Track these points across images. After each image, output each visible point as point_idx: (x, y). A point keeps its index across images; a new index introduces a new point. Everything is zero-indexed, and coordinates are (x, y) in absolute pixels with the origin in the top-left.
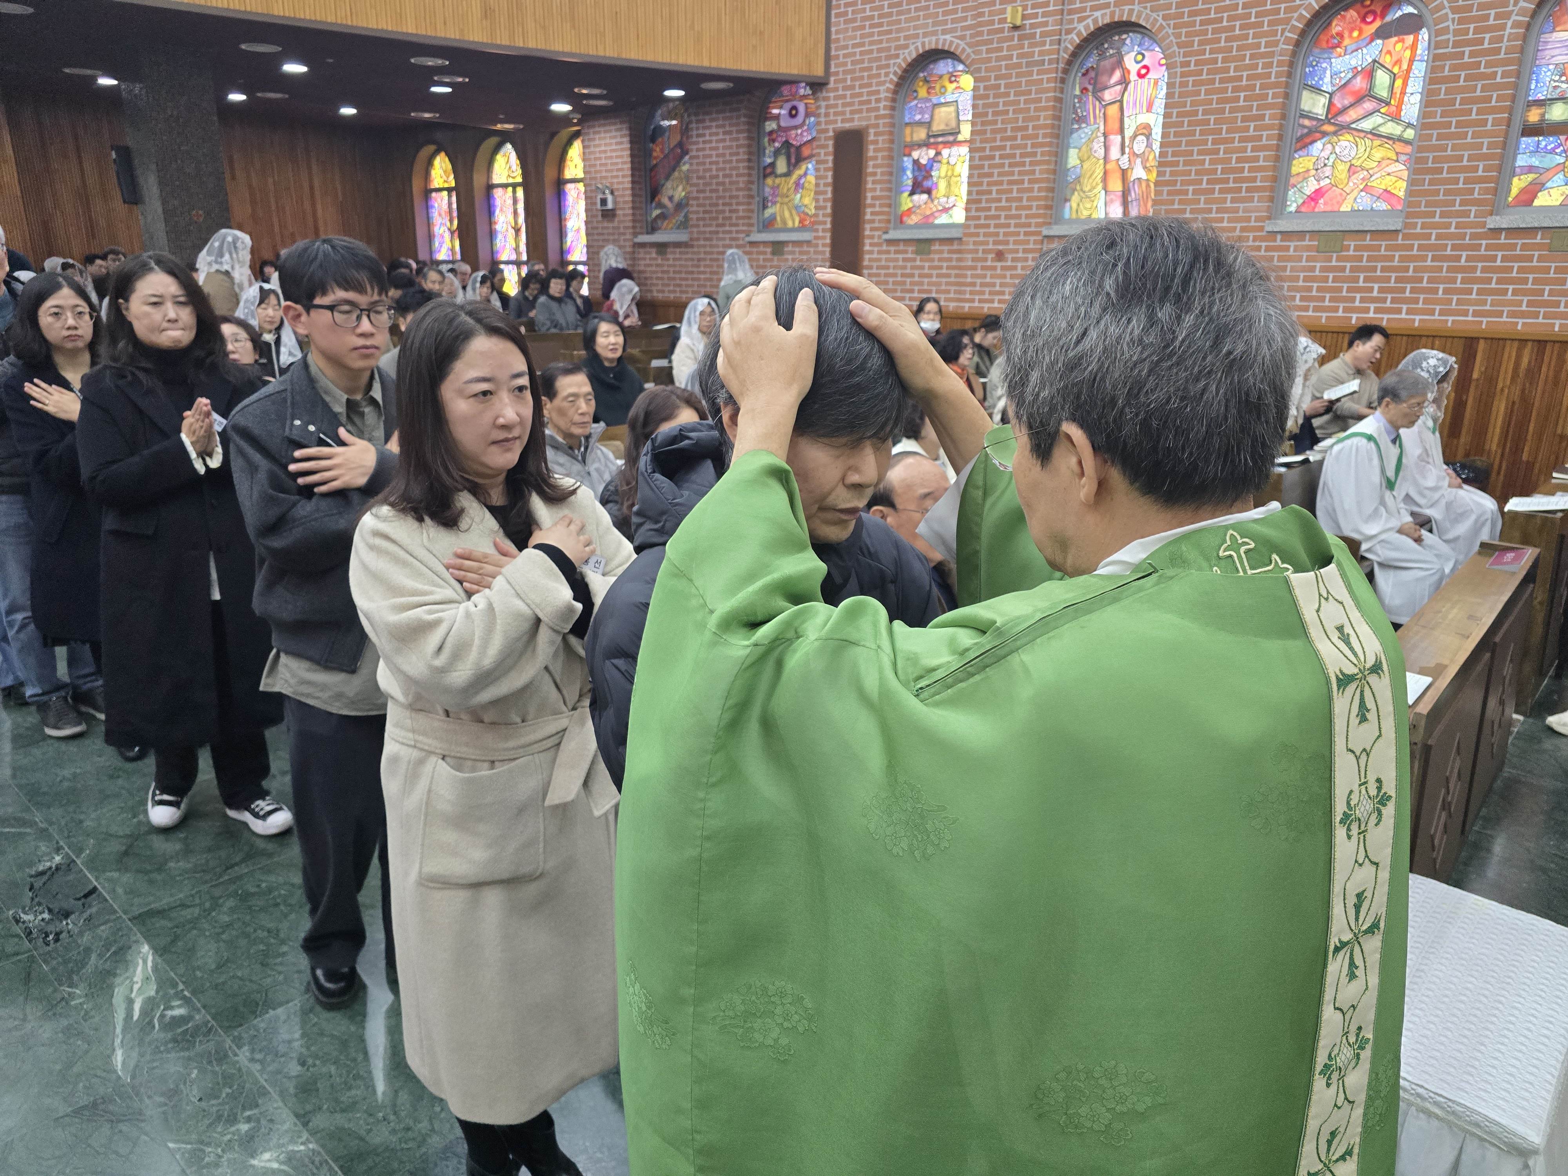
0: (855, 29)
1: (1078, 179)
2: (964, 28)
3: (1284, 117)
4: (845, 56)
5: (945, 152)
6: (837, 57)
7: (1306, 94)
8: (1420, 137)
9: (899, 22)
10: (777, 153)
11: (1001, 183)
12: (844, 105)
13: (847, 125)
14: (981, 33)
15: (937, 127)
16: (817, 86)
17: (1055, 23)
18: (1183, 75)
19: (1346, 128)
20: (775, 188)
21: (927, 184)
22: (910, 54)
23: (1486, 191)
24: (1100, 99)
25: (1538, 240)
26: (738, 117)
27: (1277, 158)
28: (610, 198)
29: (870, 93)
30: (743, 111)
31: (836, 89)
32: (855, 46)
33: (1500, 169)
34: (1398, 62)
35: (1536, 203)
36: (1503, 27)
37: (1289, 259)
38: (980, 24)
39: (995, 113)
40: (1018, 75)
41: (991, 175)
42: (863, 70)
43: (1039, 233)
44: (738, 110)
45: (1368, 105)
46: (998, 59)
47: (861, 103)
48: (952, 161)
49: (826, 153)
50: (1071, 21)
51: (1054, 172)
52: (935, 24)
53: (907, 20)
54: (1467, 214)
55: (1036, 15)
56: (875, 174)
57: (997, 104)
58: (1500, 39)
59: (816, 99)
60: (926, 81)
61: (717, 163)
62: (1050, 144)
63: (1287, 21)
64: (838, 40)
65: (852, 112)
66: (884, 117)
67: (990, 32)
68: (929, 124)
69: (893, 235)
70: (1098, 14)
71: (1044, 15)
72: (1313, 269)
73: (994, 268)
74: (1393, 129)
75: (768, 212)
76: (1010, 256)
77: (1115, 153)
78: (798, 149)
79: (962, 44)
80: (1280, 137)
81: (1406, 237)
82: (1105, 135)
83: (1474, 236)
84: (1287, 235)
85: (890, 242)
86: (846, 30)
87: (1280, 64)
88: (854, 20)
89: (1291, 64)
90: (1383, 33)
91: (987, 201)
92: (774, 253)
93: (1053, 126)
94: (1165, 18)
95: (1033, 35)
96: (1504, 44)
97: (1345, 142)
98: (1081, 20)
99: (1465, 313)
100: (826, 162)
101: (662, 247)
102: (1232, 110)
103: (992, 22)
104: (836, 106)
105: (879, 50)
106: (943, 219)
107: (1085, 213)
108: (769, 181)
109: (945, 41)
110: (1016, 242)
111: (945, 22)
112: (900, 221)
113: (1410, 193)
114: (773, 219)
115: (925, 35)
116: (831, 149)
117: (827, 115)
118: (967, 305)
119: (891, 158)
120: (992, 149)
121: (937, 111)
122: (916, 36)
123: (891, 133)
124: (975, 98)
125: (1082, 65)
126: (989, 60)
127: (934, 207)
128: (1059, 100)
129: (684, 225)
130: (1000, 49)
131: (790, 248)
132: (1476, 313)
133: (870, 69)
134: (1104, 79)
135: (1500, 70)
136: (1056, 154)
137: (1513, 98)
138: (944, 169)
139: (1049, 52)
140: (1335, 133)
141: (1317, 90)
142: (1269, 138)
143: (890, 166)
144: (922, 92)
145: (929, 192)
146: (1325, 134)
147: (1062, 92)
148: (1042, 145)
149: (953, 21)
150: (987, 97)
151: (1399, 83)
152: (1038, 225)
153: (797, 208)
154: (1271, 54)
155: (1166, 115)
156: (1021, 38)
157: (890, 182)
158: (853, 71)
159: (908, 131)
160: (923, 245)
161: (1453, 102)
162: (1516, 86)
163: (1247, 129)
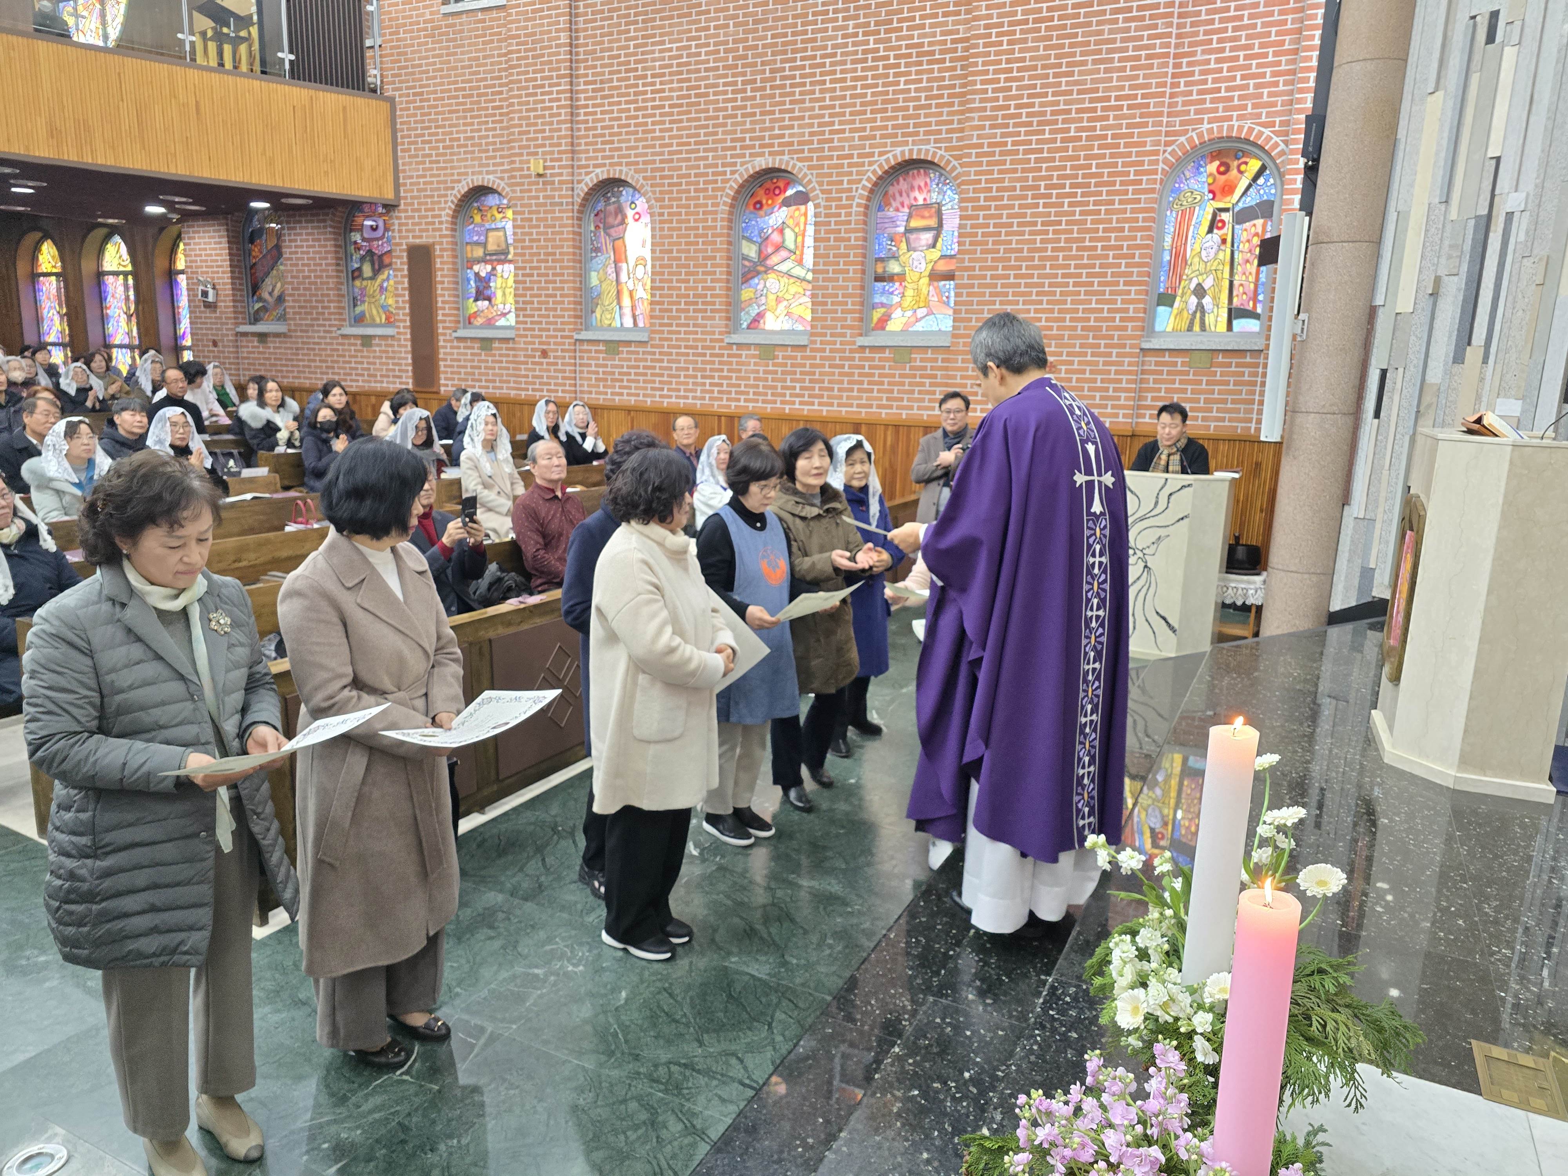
0: (417, 163)
1: (599, 295)
2: (503, 171)
3: (729, 258)
4: (411, 184)
5: (499, 268)
6: (405, 184)
7: (744, 243)
8: (815, 279)
9: (452, 161)
10: (362, 259)
11: (540, 296)
12: (413, 224)
13: (418, 241)
14: (514, 177)
15: (491, 247)
16: (390, 207)
17: (568, 174)
18: (661, 222)
19: (769, 269)
20: (363, 289)
21: (487, 293)
22: (463, 188)
23: (853, 319)
24: (609, 235)
25: (887, 354)
26: (325, 227)
27: (728, 289)
28: (211, 292)
29: (433, 216)
30: (329, 223)
31: (406, 211)
32: (418, 177)
33: (862, 304)
34: (798, 224)
35: (888, 328)
36: (851, 206)
37: (743, 364)
38: (513, 170)
39: (531, 240)
40: (545, 212)
41: (532, 289)
42: (426, 197)
43: (571, 337)
44: (324, 221)
45: (783, 254)
46: (530, 198)
47: (427, 223)
48: (506, 275)
49: (401, 262)
50: (580, 174)
51: (580, 289)
52: (480, 166)
53: (458, 160)
54: (844, 335)
55: (553, 167)
56: (443, 282)
57: (531, 234)
58: (849, 214)
59: (391, 218)
60: (479, 210)
61: (308, 265)
62: (574, 268)
63: (723, 189)
64: (404, 171)
65: (421, 230)
66: (446, 236)
67: (521, 177)
68: (485, 245)
69: (461, 333)
70: (598, 170)
71: (560, 167)
72: (758, 372)
73: (541, 364)
74: (799, 271)
75: (358, 309)
76: (552, 354)
77: (624, 277)
78: (381, 257)
79: (502, 184)
80: (729, 273)
81: (812, 350)
82: (616, 262)
83: (851, 351)
84: (740, 346)
85: (459, 339)
86: (410, 163)
87: (722, 220)
88: (417, 156)
89: (730, 221)
90: (787, 203)
91: (532, 309)
92: (363, 345)
93: (574, 254)
94: (645, 178)
95: (553, 183)
96: (853, 218)
97: (771, 278)
98: (587, 174)
99: (851, 405)
100: (402, 270)
101: (263, 337)
102: (696, 251)
103: (522, 169)
104: (407, 224)
105: (438, 182)
106: (502, 322)
107: (607, 322)
108: (357, 283)
109: (489, 180)
110: (555, 344)
111: (488, 165)
112: (469, 321)
113: (813, 319)
114: (363, 314)
115: (473, 173)
116: (405, 260)
117: (400, 231)
118: (523, 393)
119: (456, 270)
120: (531, 268)
121: (491, 234)
122: (466, 174)
123: (453, 250)
124: (514, 227)
125: (594, 208)
126: (522, 198)
127: (493, 313)
128: (580, 234)
129: (282, 318)
130: (530, 191)
131: (377, 341)
132: (858, 406)
133: (432, 196)
134: (611, 220)
135: (853, 235)
136: (580, 275)
137: (864, 256)
138: (499, 280)
139: (566, 196)
140: (766, 272)
141: (750, 240)
142: (721, 273)
143: (456, 276)
144: (477, 219)
145: (489, 299)
146: (758, 273)
147: (580, 226)
148: (568, 268)
149: (494, 165)
150: (523, 227)
151: (800, 239)
152: (570, 330)
153: (382, 307)
154: (716, 212)
155: (653, 251)
156: (544, 183)
157: (456, 289)
158: (419, 197)
159: (469, 248)
160: (486, 343)
161: (828, 256)
162: (864, 247)
163: (706, 266)
